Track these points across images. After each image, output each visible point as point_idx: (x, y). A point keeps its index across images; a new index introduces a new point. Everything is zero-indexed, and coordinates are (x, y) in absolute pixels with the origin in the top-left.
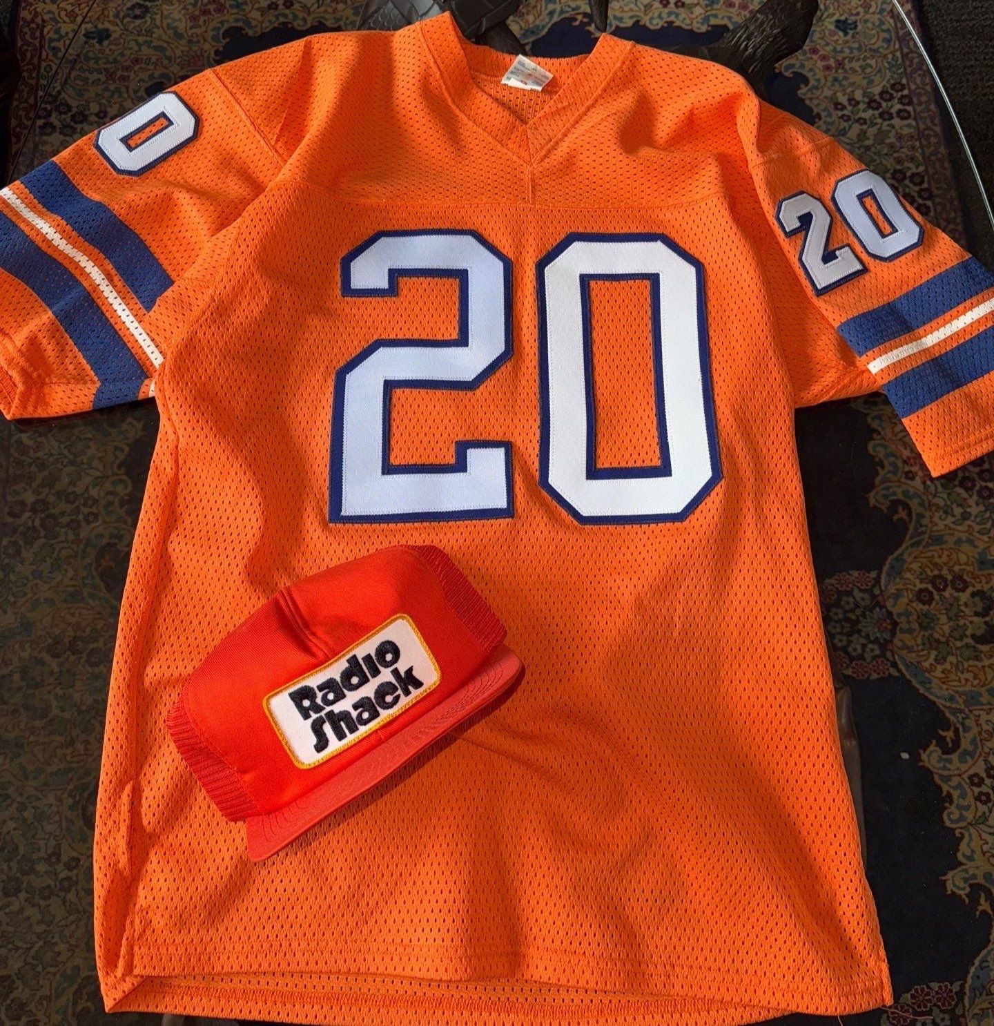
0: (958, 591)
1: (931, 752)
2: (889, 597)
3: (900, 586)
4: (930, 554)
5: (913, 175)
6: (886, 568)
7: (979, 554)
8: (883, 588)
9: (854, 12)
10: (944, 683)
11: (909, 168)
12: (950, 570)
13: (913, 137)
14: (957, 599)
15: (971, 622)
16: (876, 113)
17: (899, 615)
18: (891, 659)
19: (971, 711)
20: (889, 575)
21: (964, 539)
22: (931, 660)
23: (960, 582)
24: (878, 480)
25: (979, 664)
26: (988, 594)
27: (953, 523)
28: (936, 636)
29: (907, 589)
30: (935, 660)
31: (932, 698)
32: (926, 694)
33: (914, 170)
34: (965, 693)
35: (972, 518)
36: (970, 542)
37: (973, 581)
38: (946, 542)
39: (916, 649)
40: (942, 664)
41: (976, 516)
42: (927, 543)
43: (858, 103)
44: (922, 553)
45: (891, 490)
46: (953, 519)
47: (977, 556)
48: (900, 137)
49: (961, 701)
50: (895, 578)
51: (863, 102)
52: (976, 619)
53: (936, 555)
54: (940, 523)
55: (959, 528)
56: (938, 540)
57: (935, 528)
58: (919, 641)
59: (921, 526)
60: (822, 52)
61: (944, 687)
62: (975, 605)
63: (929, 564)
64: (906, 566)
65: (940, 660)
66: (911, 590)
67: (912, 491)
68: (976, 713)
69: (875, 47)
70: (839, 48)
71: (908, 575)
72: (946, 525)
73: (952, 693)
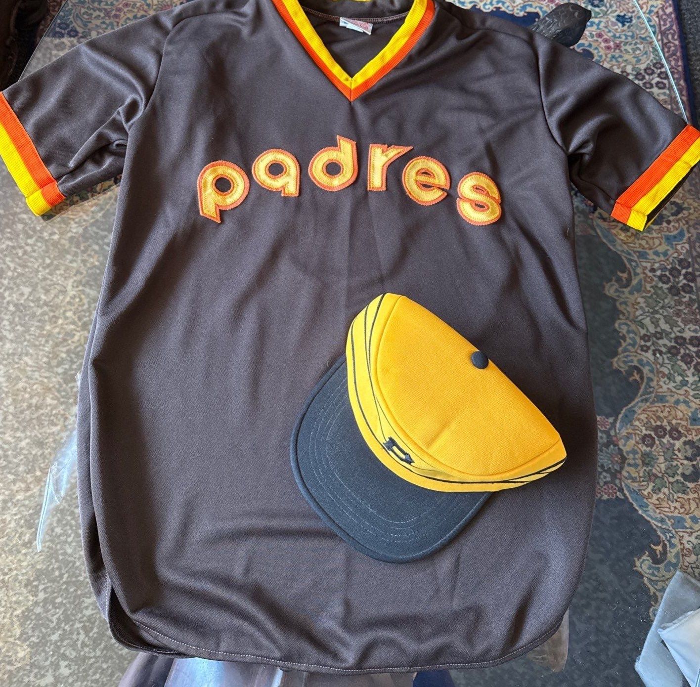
0: (674, 439)
1: (644, 560)
2: (621, 439)
3: (631, 431)
4: (654, 409)
6: (621, 416)
7: (692, 412)
8: (617, 431)
9: (631, 10)
10: (657, 508)
12: (669, 423)
14: (673, 445)
15: (682, 464)
17: (628, 453)
18: (619, 486)
19: (676, 532)
20: (622, 421)
21: (682, 400)
22: (649, 489)
23: (675, 433)
24: (620, 349)
25: (686, 497)
26: (696, 444)
27: (675, 387)
28: (654, 471)
29: (635, 434)
30: (652, 490)
31: (648, 519)
32: (644, 515)
34: (673, 518)
35: (689, 385)
36: (686, 403)
37: (686, 433)
38: (667, 401)
39: (638, 480)
40: (658, 494)
41: (692, 384)
42: (654, 400)
44: (648, 407)
45: (630, 358)
46: (674, 385)
47: (690, 414)
49: (669, 523)
50: (627, 425)
51: (632, 74)
52: (686, 462)
53: (660, 410)
54: (665, 386)
55: (679, 392)
56: (661, 399)
57: (660, 390)
58: (641, 474)
59: (650, 387)
60: (605, 37)
61: (658, 511)
62: (686, 451)
63: (654, 417)
64: (636, 416)
65: (657, 490)
66: (638, 434)
67: (645, 359)
68: (681, 534)
69: (643, 36)
70: (618, 35)
71: (637, 423)
72: (668, 389)
73: (664, 517)
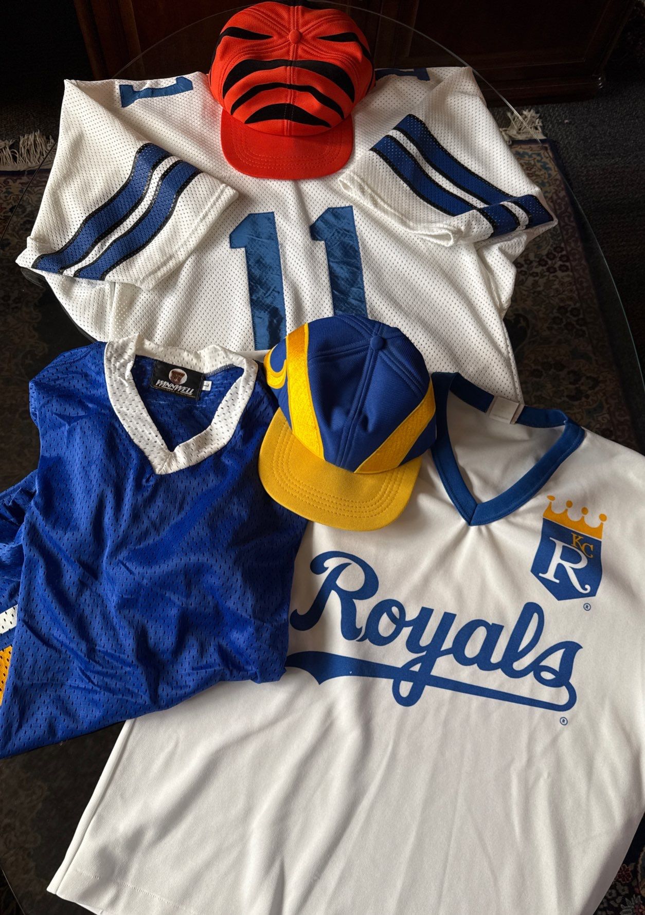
5: (573, 309)
11: (570, 305)
13: (571, 283)
16: (545, 268)
33: (573, 306)
43: (531, 262)
48: (562, 284)
